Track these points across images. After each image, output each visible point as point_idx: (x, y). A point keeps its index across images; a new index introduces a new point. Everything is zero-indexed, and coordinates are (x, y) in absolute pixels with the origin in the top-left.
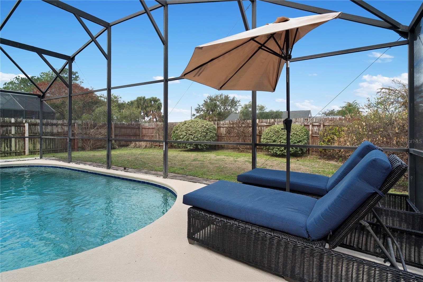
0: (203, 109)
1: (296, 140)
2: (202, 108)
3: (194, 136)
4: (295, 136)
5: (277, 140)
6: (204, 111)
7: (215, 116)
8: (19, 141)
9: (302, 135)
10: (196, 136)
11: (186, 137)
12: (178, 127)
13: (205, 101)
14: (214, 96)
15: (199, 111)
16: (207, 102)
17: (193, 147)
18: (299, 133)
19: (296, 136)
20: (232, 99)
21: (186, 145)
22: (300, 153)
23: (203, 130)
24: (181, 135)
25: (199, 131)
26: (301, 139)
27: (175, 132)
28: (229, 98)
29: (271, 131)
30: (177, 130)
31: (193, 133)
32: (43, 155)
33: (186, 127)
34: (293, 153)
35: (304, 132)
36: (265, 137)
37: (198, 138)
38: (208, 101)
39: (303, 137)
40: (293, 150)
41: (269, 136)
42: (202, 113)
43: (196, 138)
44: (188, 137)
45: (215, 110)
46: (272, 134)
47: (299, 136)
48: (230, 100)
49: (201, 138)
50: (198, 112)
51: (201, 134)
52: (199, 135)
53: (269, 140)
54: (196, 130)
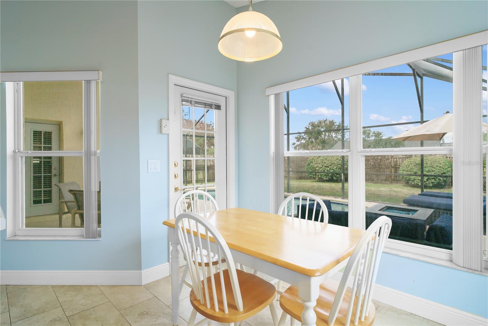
0: (305, 137)
1: (440, 172)
2: (303, 136)
3: (329, 168)
4: (438, 168)
5: (418, 172)
6: (305, 139)
7: (318, 145)
8: (188, 173)
9: (446, 167)
10: (332, 168)
11: (322, 170)
12: (312, 160)
13: (306, 128)
14: (316, 122)
15: (299, 139)
16: (308, 129)
17: (328, 178)
18: (442, 165)
19: (440, 168)
20: (338, 124)
21: (321, 176)
22: (443, 184)
23: (338, 163)
24: (317, 167)
25: (334, 163)
26: (445, 171)
27: (310, 165)
28: (335, 123)
29: (411, 164)
30: (312, 162)
31: (329, 165)
32: (187, 184)
33: (321, 160)
34: (435, 184)
35: (448, 165)
36: (404, 169)
37: (334, 170)
38: (310, 128)
39: (447, 169)
40: (435, 181)
41: (409, 168)
42: (303, 141)
43: (332, 170)
44: (324, 169)
45: (318, 138)
46: (413, 166)
47: (443, 168)
48: (335, 126)
49: (337, 170)
50: (298, 141)
51: (337, 166)
52: (335, 167)
53: (409, 171)
54: (332, 163)
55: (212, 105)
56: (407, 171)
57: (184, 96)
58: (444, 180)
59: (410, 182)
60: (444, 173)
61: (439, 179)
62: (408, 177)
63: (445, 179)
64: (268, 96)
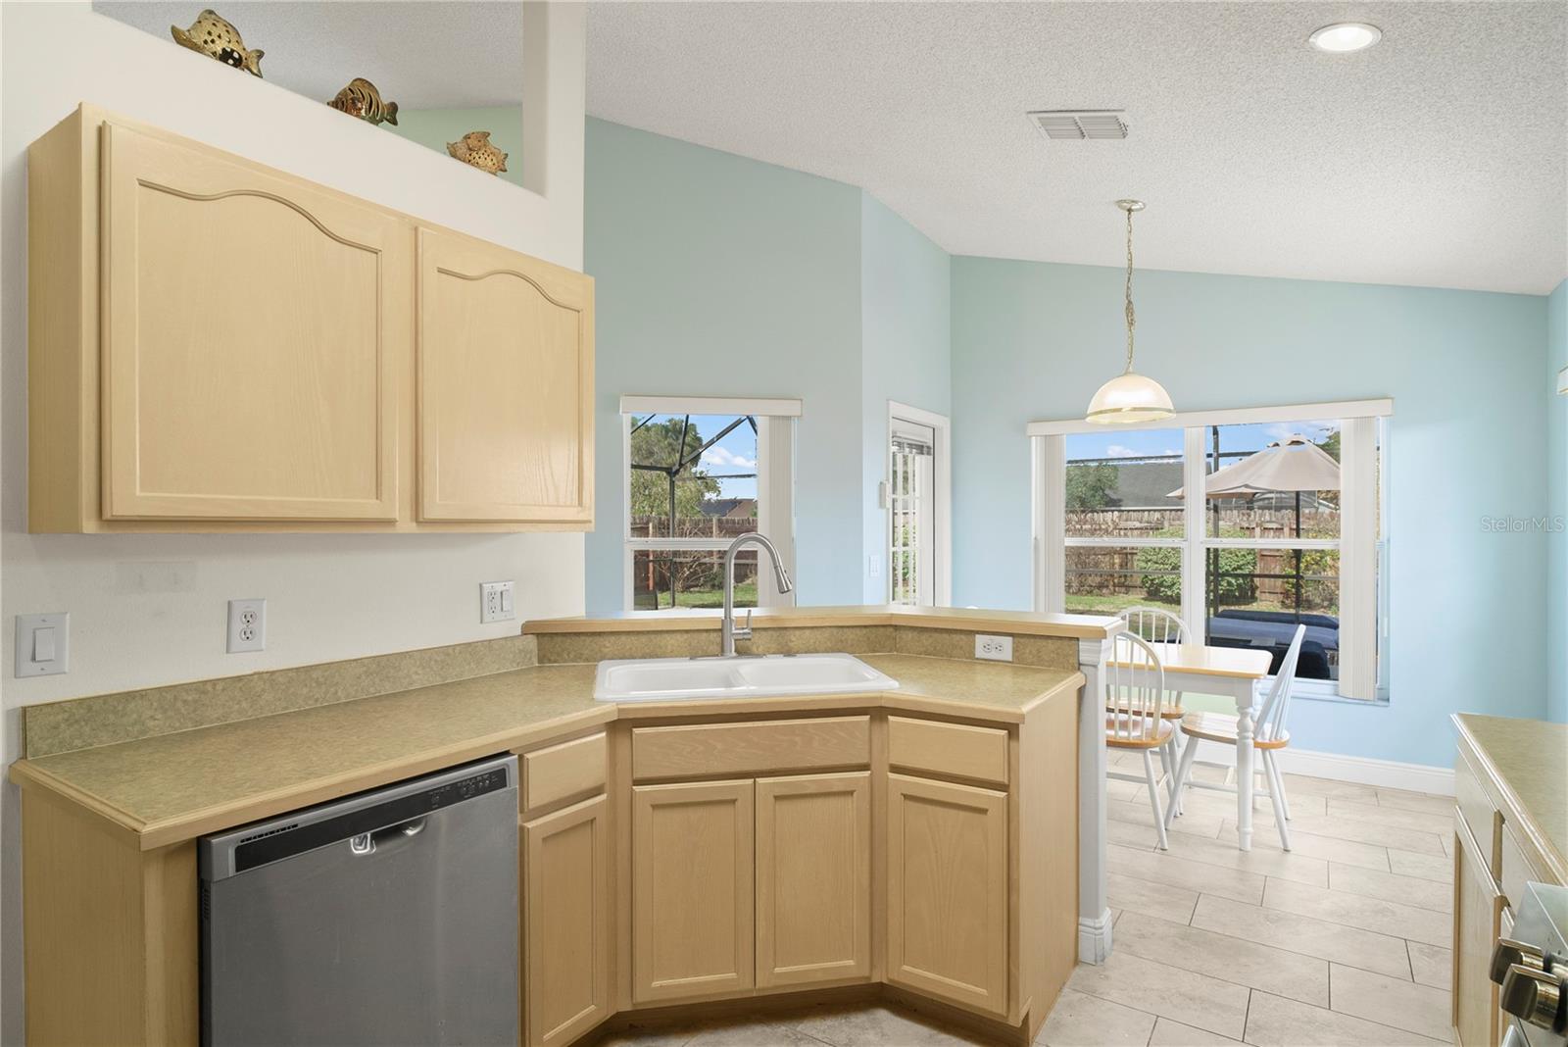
26: (1241, 563)
36: (1149, 558)
47: (1237, 556)
53: (1162, 563)
55: (922, 446)
56: (1156, 563)
57: (898, 435)
58: (1239, 585)
59: (1162, 589)
60: (1239, 568)
61: (1229, 583)
62: (1159, 578)
63: (1241, 581)
64: (1030, 437)
